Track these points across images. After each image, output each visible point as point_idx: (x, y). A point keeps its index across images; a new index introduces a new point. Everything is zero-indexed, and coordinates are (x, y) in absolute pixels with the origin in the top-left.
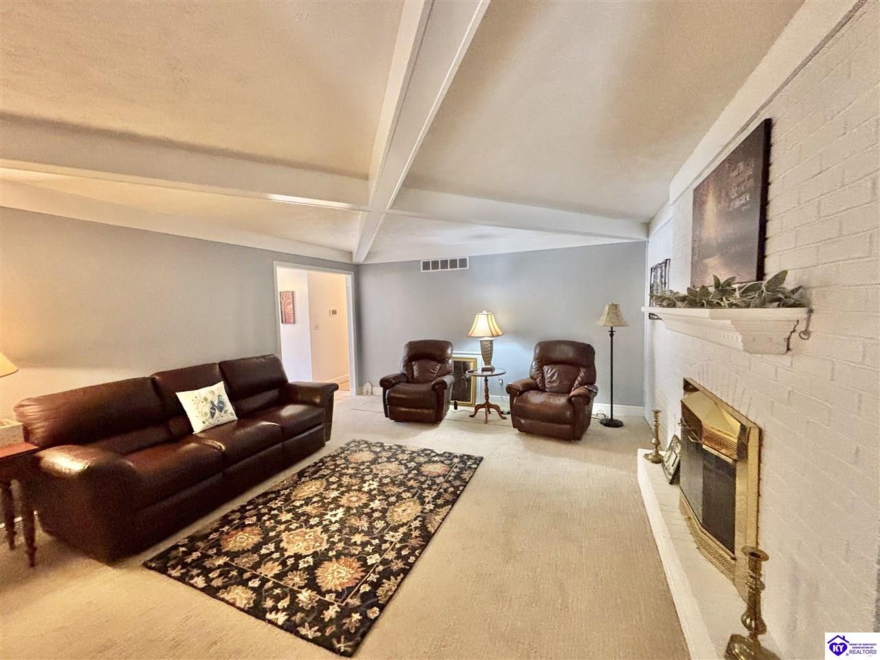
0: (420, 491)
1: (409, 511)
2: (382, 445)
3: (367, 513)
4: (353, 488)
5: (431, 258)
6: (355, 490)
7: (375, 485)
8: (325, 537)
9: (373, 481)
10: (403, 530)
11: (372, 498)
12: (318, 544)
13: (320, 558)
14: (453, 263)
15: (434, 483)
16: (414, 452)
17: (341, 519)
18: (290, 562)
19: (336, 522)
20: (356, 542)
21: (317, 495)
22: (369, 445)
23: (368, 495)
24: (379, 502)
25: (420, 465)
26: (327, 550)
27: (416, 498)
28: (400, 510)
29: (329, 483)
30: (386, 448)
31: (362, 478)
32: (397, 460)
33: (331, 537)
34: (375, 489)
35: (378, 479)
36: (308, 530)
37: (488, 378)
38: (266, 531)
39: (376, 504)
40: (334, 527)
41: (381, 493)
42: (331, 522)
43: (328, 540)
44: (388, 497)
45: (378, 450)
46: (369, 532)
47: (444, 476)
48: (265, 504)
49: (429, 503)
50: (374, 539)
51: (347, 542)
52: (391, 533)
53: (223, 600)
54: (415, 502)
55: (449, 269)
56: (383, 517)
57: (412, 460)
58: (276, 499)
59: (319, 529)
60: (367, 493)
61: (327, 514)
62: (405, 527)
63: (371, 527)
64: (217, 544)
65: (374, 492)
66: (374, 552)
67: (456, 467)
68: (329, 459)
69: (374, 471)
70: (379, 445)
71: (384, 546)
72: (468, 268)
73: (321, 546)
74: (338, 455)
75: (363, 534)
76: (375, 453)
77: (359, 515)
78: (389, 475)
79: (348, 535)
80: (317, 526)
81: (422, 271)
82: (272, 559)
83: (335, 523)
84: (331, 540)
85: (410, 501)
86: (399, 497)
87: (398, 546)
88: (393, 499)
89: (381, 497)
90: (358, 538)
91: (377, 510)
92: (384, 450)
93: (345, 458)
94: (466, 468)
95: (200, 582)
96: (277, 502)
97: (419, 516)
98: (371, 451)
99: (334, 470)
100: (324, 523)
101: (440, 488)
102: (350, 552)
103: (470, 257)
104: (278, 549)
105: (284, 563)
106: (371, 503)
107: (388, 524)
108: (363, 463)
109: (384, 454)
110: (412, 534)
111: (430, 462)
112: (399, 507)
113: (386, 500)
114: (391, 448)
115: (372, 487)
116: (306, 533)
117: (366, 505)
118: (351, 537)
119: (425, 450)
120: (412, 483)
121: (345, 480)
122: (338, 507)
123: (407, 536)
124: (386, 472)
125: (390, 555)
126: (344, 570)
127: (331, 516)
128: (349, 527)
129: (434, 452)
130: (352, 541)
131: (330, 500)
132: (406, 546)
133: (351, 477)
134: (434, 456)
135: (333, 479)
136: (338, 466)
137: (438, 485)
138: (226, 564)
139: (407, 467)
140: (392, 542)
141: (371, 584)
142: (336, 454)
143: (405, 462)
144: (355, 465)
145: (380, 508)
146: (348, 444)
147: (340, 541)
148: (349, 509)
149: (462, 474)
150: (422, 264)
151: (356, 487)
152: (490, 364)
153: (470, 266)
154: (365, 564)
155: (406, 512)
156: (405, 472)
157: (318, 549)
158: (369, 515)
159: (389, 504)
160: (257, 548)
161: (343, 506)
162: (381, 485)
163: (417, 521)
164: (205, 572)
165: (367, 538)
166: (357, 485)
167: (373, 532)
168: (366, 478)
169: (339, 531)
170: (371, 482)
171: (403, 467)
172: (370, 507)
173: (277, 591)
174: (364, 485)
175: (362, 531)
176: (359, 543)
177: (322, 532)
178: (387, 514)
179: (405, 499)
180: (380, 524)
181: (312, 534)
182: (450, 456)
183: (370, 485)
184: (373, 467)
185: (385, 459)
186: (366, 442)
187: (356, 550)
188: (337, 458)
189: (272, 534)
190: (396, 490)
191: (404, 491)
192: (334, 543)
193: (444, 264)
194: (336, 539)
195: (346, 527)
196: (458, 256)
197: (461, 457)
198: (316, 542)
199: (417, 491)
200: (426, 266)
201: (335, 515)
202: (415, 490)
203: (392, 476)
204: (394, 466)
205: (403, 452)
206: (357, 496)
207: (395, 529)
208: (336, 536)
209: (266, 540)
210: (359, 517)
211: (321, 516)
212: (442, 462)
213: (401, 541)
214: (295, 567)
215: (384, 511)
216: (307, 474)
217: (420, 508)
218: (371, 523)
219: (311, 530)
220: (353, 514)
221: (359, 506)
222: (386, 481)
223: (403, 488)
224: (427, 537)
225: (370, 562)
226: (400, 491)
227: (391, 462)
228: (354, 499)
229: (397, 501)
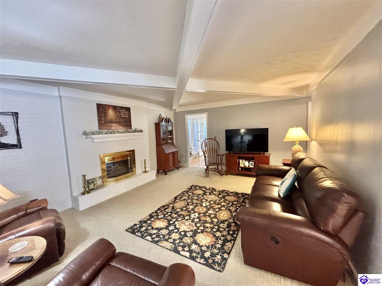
0: (172, 211)
3: (194, 204)
4: (202, 215)
6: (201, 213)
7: (192, 216)
8: (205, 198)
9: (194, 218)
10: (182, 199)
11: (193, 209)
15: (164, 215)
19: (204, 202)
23: (195, 211)
24: (190, 207)
26: (203, 196)
27: (175, 209)
28: (182, 205)
31: (200, 220)
34: (193, 213)
35: (192, 218)
39: (191, 207)
41: (189, 212)
44: (186, 210)
49: (171, 207)
54: (176, 207)
56: (188, 203)
59: (208, 200)
60: (196, 212)
61: (209, 204)
63: (192, 200)
65: (193, 212)
71: (188, 196)
77: (196, 203)
78: (185, 221)
86: (182, 210)
87: (184, 196)
89: (189, 210)
91: (190, 205)
97: (176, 202)
101: (163, 213)
106: (193, 207)
108: (202, 232)
110: (180, 198)
112: (182, 206)
113: (187, 208)
115: (194, 214)
117: (195, 207)
120: (175, 216)
122: (206, 207)
124: (187, 223)
128: (199, 200)
130: (197, 197)
131: (211, 209)
133: (206, 221)
135: (215, 220)
141: (190, 190)
144: (207, 229)
145: (189, 205)
147: (201, 197)
148: (201, 205)
151: (201, 215)
156: (176, 223)
158: (193, 203)
162: (189, 215)
165: (193, 198)
166: (202, 216)
168: (197, 220)
169: (202, 200)
170: (195, 217)
171: (177, 226)
174: (198, 216)
179: (179, 209)
183: (195, 216)
184: (195, 228)
185: (188, 235)
190: (183, 213)
191: (179, 212)
199: (173, 211)
201: (205, 204)
202: (174, 212)
203: (184, 221)
204: (182, 227)
206: (200, 210)
207: (184, 199)
215: (188, 204)
217: (175, 205)
220: (199, 204)
221: (197, 206)
222: (187, 218)
223: (179, 213)
224: (176, 198)
225: (191, 194)
226: (181, 212)
227: (184, 231)
228: (201, 209)
229: (183, 208)
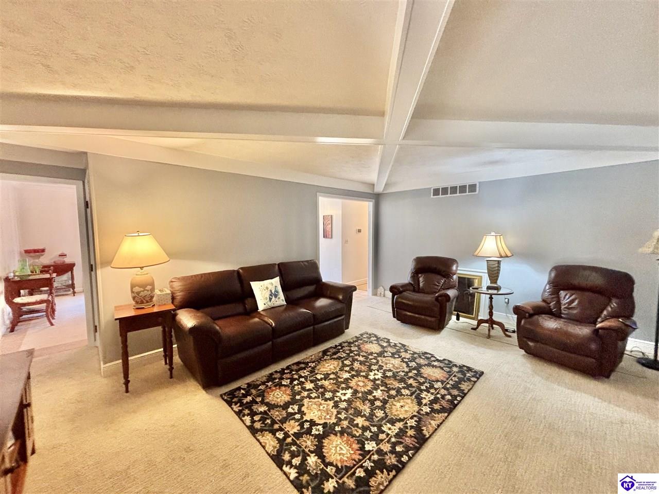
0: (418, 392)
1: (406, 408)
2: (388, 341)
3: (369, 401)
4: (362, 374)
5: (440, 185)
6: (363, 376)
7: (379, 375)
9: (378, 371)
10: (400, 425)
11: (376, 387)
12: (328, 417)
13: (329, 430)
14: (463, 189)
15: (432, 387)
16: (415, 353)
17: (349, 399)
18: (307, 425)
19: (345, 400)
20: (358, 424)
21: (333, 373)
22: (378, 339)
23: (372, 383)
24: (381, 392)
25: (420, 366)
26: (335, 424)
27: (414, 396)
28: (398, 405)
29: (344, 365)
30: (392, 344)
31: (369, 367)
32: (400, 357)
33: (339, 413)
34: (378, 379)
35: (382, 371)
36: (323, 402)
37: (493, 296)
38: (294, 394)
39: (378, 393)
40: (343, 405)
41: (385, 385)
42: (340, 399)
43: (336, 415)
44: (390, 389)
45: (385, 344)
46: (370, 418)
47: (442, 382)
48: (297, 371)
49: (425, 405)
50: (374, 426)
51: (351, 421)
52: (389, 425)
53: (258, 440)
54: (412, 401)
55: (458, 194)
56: (383, 408)
57: (413, 360)
58: (305, 369)
59: (331, 403)
60: (372, 381)
61: (338, 392)
62: (402, 423)
63: (372, 414)
64: (262, 394)
65: (378, 382)
66: (372, 439)
67: (455, 376)
68: (346, 344)
69: (380, 363)
70: (386, 340)
71: (382, 436)
72: (477, 193)
73: (330, 419)
74: (353, 343)
75: (365, 418)
76: (382, 347)
77: (364, 400)
78: (392, 369)
79: (352, 415)
80: (330, 400)
81: (432, 196)
82: (294, 419)
83: (343, 401)
84: (339, 416)
85: (408, 399)
86: (398, 391)
87: (393, 440)
88: (393, 392)
89: (383, 388)
90: (360, 421)
91: (378, 399)
92: (390, 345)
93: (358, 346)
94: (465, 379)
95: (247, 419)
96: (305, 371)
97: (415, 416)
98: (379, 345)
99: (348, 354)
100: (336, 399)
101: (438, 393)
102: (352, 432)
103: (480, 183)
104: (300, 412)
105: (302, 425)
106: (374, 391)
107: (387, 416)
108: (371, 354)
109: (389, 349)
110: (407, 432)
111: (429, 365)
112: (398, 401)
113: (387, 392)
114: (395, 345)
115: (377, 377)
116: (321, 404)
117: (370, 392)
118: (355, 418)
119: (426, 353)
120: (411, 381)
121: (356, 365)
122: (348, 388)
123: (402, 433)
124: (390, 366)
125: (386, 447)
126: (345, 447)
127: (342, 394)
128: (354, 408)
129: (434, 357)
130: (355, 422)
131: (342, 380)
132: (401, 443)
133: (361, 364)
134: (434, 361)
135: (347, 362)
136: (351, 352)
137: (436, 389)
138: (265, 412)
139: (408, 366)
140: (388, 435)
141: (366, 470)
142: (352, 341)
143: (407, 360)
144: (365, 354)
145: (381, 398)
146: (362, 335)
147: (346, 419)
148: (355, 392)
149: (460, 384)
150: (432, 191)
151: (364, 374)
152: (496, 283)
153: (479, 192)
154: (362, 448)
155: (404, 409)
156: (406, 370)
157: (328, 421)
158: (372, 402)
159: (390, 397)
160: (286, 406)
161: (352, 388)
162: (385, 377)
163: (413, 420)
164: (253, 414)
165: (367, 424)
166: (364, 371)
167: (373, 419)
168: (373, 367)
169: (346, 409)
170: (376, 372)
171: (405, 365)
172: (373, 395)
173: (294, 448)
174: (371, 373)
175: (364, 415)
176: (360, 426)
177: (333, 407)
178: (387, 406)
179: (404, 395)
180: (380, 414)
181: (325, 406)
182: (450, 364)
183: (375, 374)
184: (379, 358)
185: (390, 354)
186: (376, 336)
187: (358, 432)
188: (352, 345)
189: (298, 397)
190: (397, 385)
191: (404, 388)
192: (340, 420)
193: (454, 190)
194: (343, 416)
195: (352, 408)
196: (467, 182)
197: (461, 367)
198: (328, 414)
199: (416, 391)
200: (436, 192)
201: (345, 394)
202: (414, 389)
203: (395, 371)
204: (397, 362)
205: (406, 351)
206: (363, 382)
207: (393, 422)
208: (343, 413)
209: (293, 402)
210: (363, 402)
211: (334, 392)
212: (442, 368)
213: (397, 435)
214: (309, 432)
215: (385, 402)
216: (329, 353)
217: (416, 408)
218: (372, 410)
219: (326, 402)
220: (358, 397)
221: (365, 391)
222: (389, 374)
223: (403, 385)
224: (421, 440)
225: (367, 447)
226: (400, 386)
227: (395, 358)
228: (361, 384)
229: (397, 395)
